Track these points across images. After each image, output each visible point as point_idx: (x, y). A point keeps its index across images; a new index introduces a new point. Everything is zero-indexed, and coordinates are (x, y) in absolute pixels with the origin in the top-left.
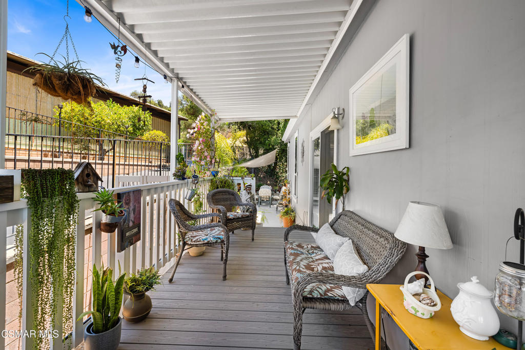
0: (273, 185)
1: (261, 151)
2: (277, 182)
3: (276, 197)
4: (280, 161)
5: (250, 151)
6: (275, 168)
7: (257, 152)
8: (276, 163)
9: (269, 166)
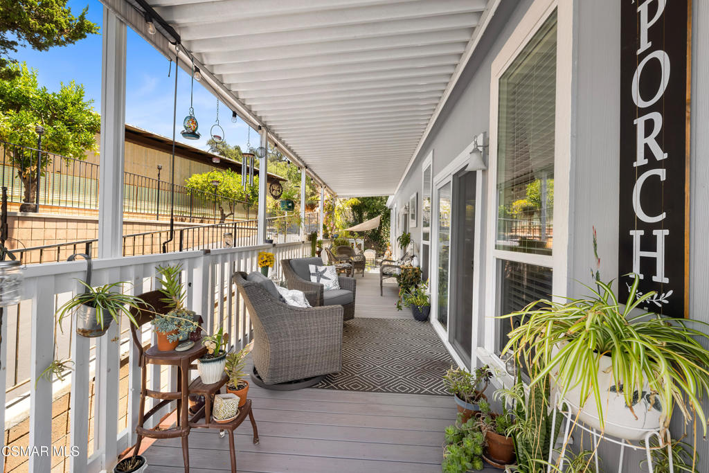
0: (377, 250)
1: (365, 214)
2: (381, 246)
3: (380, 260)
4: (385, 225)
5: (353, 215)
6: (379, 232)
7: (361, 215)
8: (380, 228)
9: (373, 230)
